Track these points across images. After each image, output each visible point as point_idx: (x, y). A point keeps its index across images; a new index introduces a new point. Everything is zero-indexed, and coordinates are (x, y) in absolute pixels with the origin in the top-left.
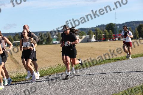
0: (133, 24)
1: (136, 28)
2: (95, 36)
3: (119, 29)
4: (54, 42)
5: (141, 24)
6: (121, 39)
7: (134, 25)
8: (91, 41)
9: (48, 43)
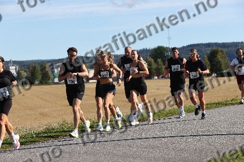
0: (200, 49)
1: (205, 56)
4: (56, 80)
5: (214, 48)
7: (201, 51)
9: (44, 82)
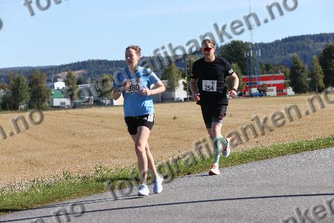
0: (306, 44)
1: (315, 57)
2: (185, 81)
3: (262, 61)
4: (57, 102)
5: (331, 43)
6: (268, 93)
7: (308, 48)
8: (172, 100)
9: (35, 105)
